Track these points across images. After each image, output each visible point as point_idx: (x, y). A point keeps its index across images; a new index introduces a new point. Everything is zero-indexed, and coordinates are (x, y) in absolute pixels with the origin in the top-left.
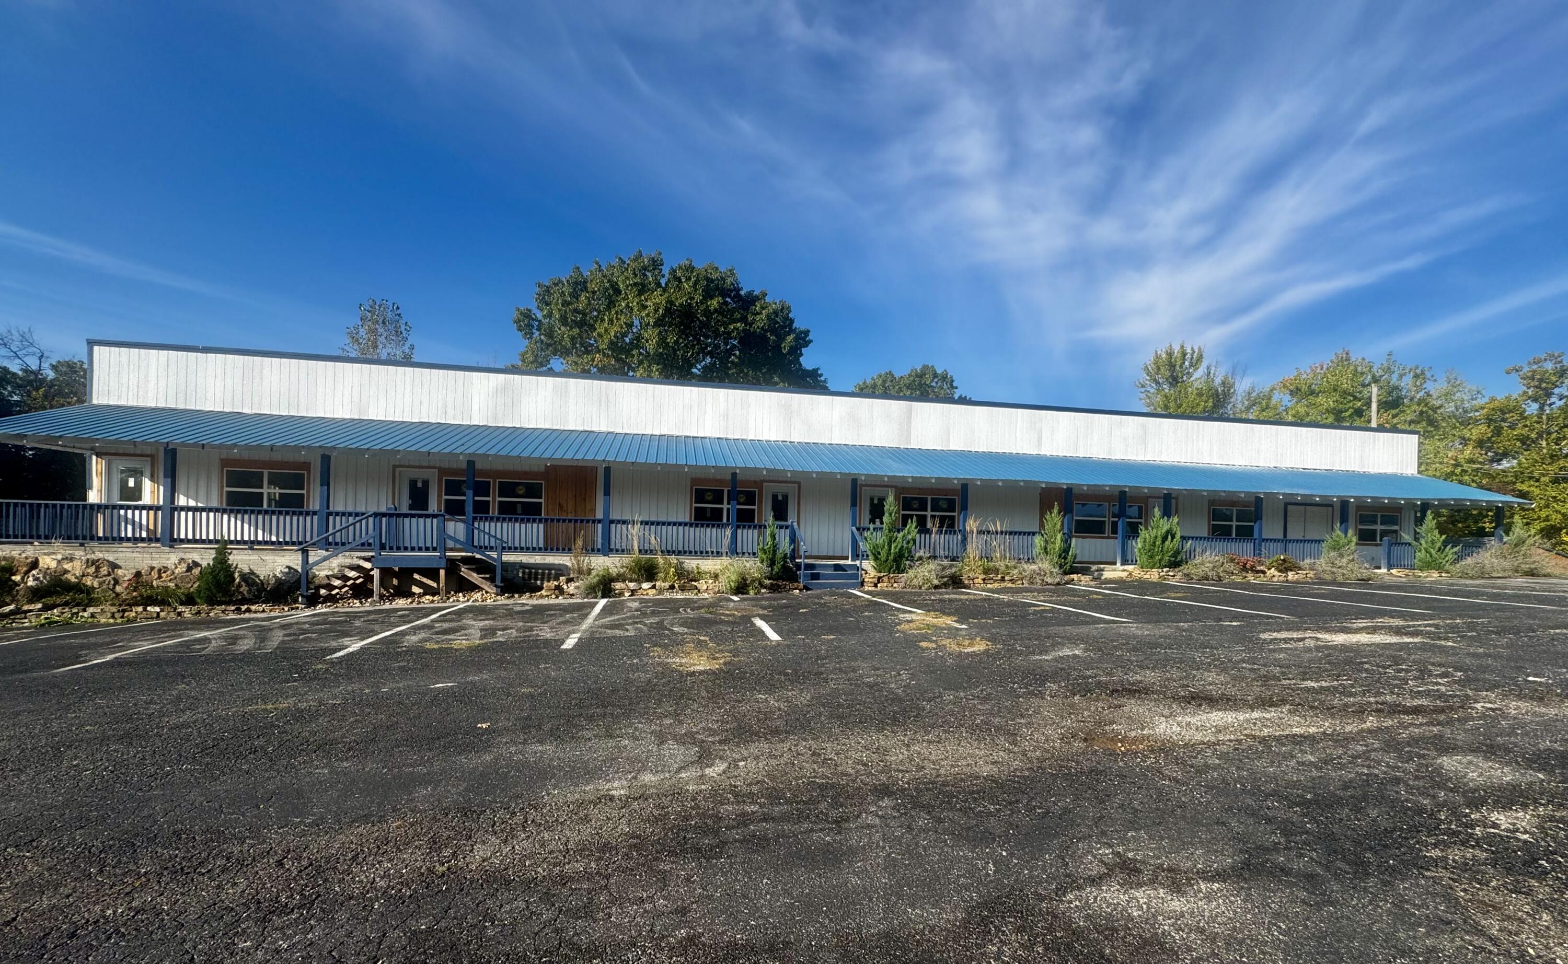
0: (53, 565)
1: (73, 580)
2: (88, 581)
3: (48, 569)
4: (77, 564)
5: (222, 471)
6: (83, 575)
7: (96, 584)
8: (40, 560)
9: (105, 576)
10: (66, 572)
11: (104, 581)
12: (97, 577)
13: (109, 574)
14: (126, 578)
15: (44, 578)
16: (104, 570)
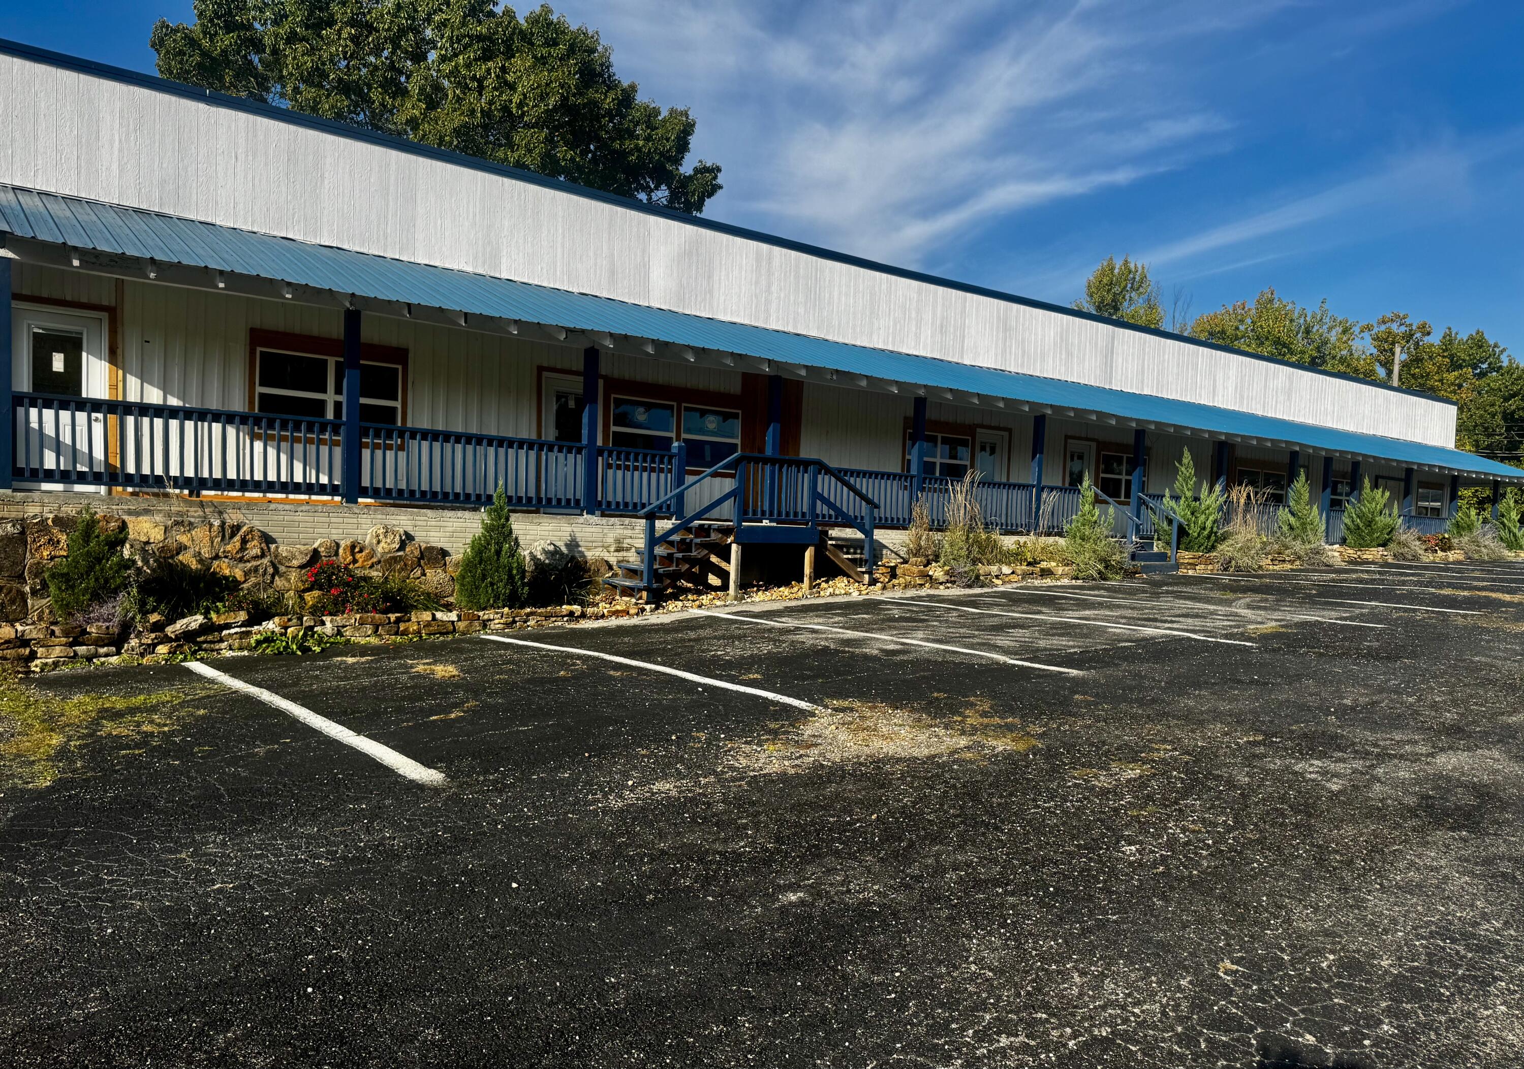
0: (156, 535)
1: (194, 565)
2: (224, 568)
3: (147, 543)
4: (200, 533)
5: (252, 353)
6: (217, 557)
7: (239, 574)
8: (130, 526)
9: (256, 557)
10: (181, 548)
11: (256, 569)
12: (241, 560)
13: (263, 555)
14: (295, 563)
15: (146, 561)
16: (254, 549)
